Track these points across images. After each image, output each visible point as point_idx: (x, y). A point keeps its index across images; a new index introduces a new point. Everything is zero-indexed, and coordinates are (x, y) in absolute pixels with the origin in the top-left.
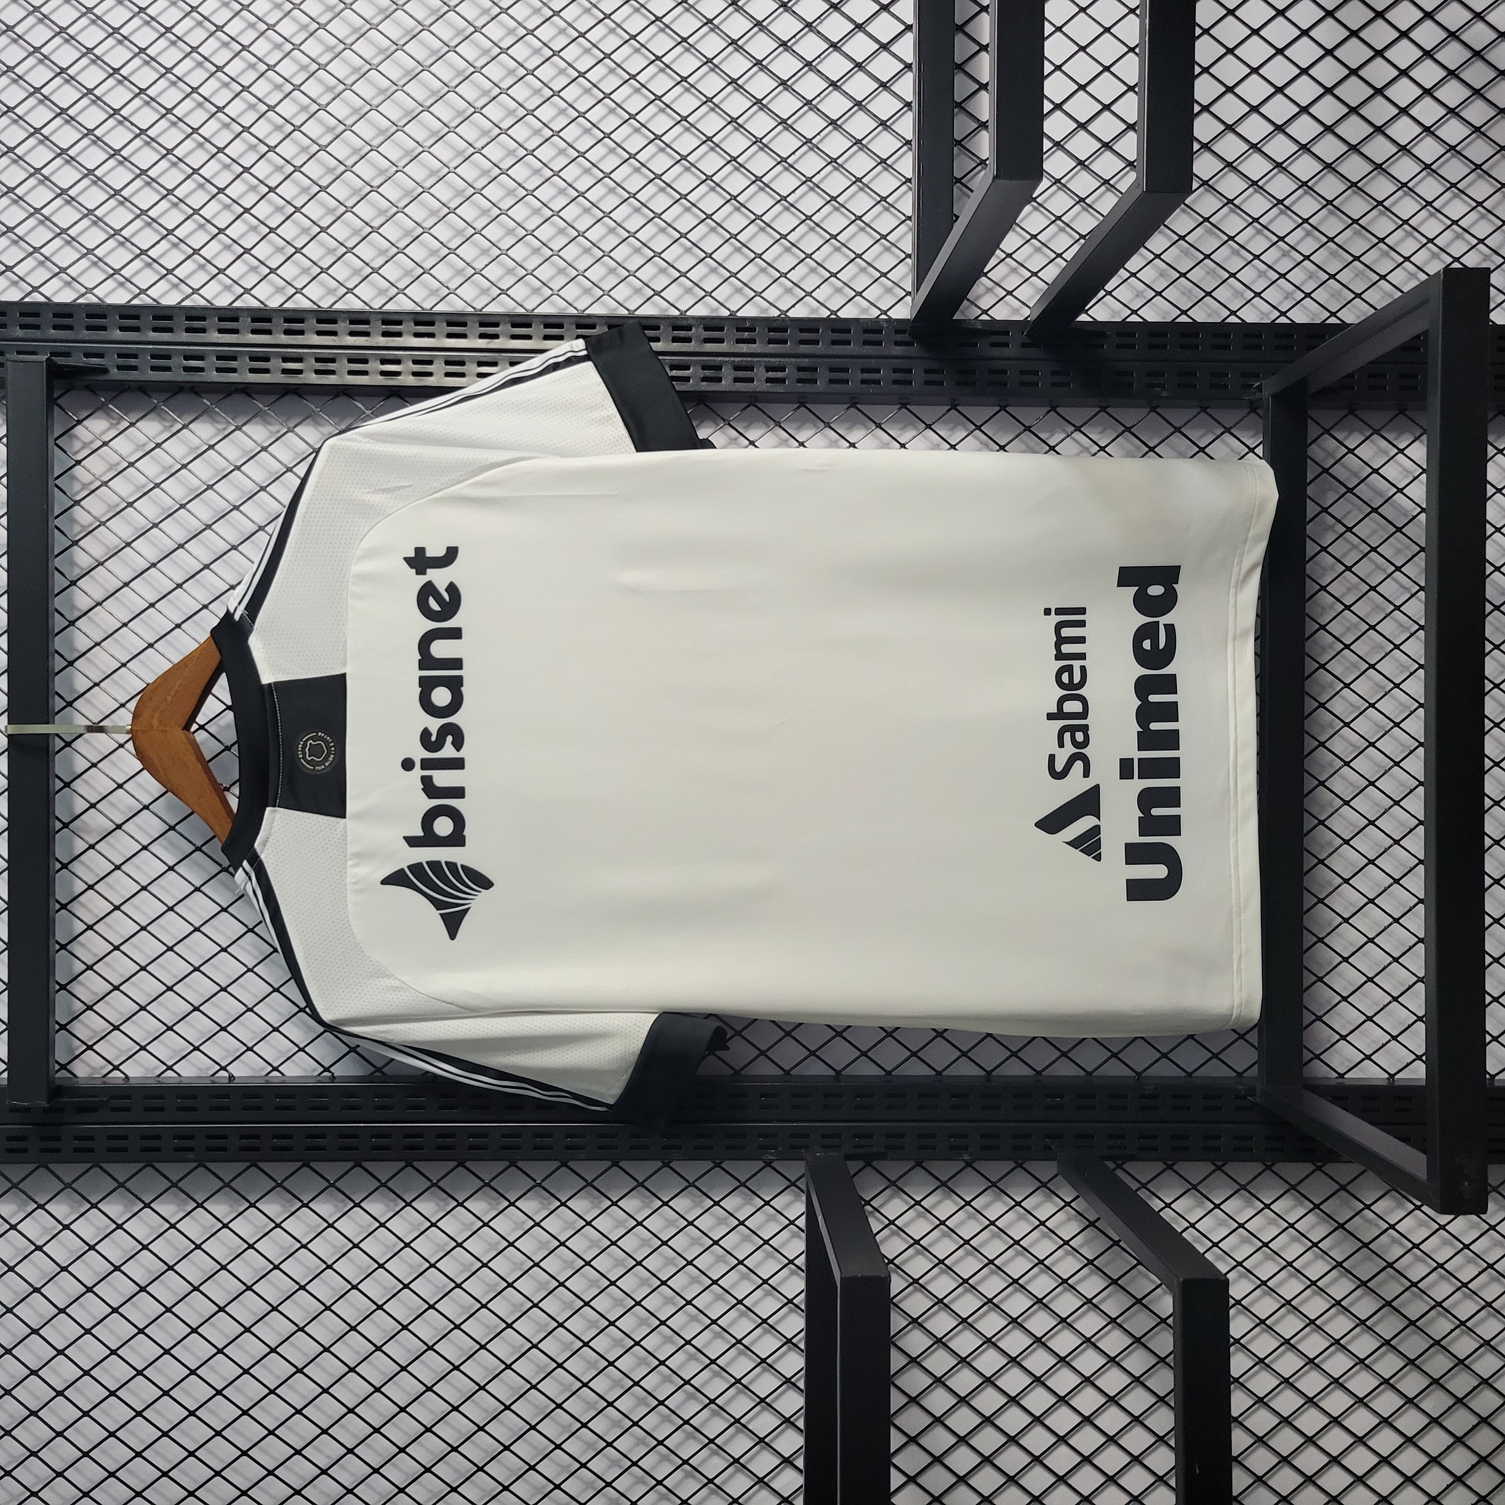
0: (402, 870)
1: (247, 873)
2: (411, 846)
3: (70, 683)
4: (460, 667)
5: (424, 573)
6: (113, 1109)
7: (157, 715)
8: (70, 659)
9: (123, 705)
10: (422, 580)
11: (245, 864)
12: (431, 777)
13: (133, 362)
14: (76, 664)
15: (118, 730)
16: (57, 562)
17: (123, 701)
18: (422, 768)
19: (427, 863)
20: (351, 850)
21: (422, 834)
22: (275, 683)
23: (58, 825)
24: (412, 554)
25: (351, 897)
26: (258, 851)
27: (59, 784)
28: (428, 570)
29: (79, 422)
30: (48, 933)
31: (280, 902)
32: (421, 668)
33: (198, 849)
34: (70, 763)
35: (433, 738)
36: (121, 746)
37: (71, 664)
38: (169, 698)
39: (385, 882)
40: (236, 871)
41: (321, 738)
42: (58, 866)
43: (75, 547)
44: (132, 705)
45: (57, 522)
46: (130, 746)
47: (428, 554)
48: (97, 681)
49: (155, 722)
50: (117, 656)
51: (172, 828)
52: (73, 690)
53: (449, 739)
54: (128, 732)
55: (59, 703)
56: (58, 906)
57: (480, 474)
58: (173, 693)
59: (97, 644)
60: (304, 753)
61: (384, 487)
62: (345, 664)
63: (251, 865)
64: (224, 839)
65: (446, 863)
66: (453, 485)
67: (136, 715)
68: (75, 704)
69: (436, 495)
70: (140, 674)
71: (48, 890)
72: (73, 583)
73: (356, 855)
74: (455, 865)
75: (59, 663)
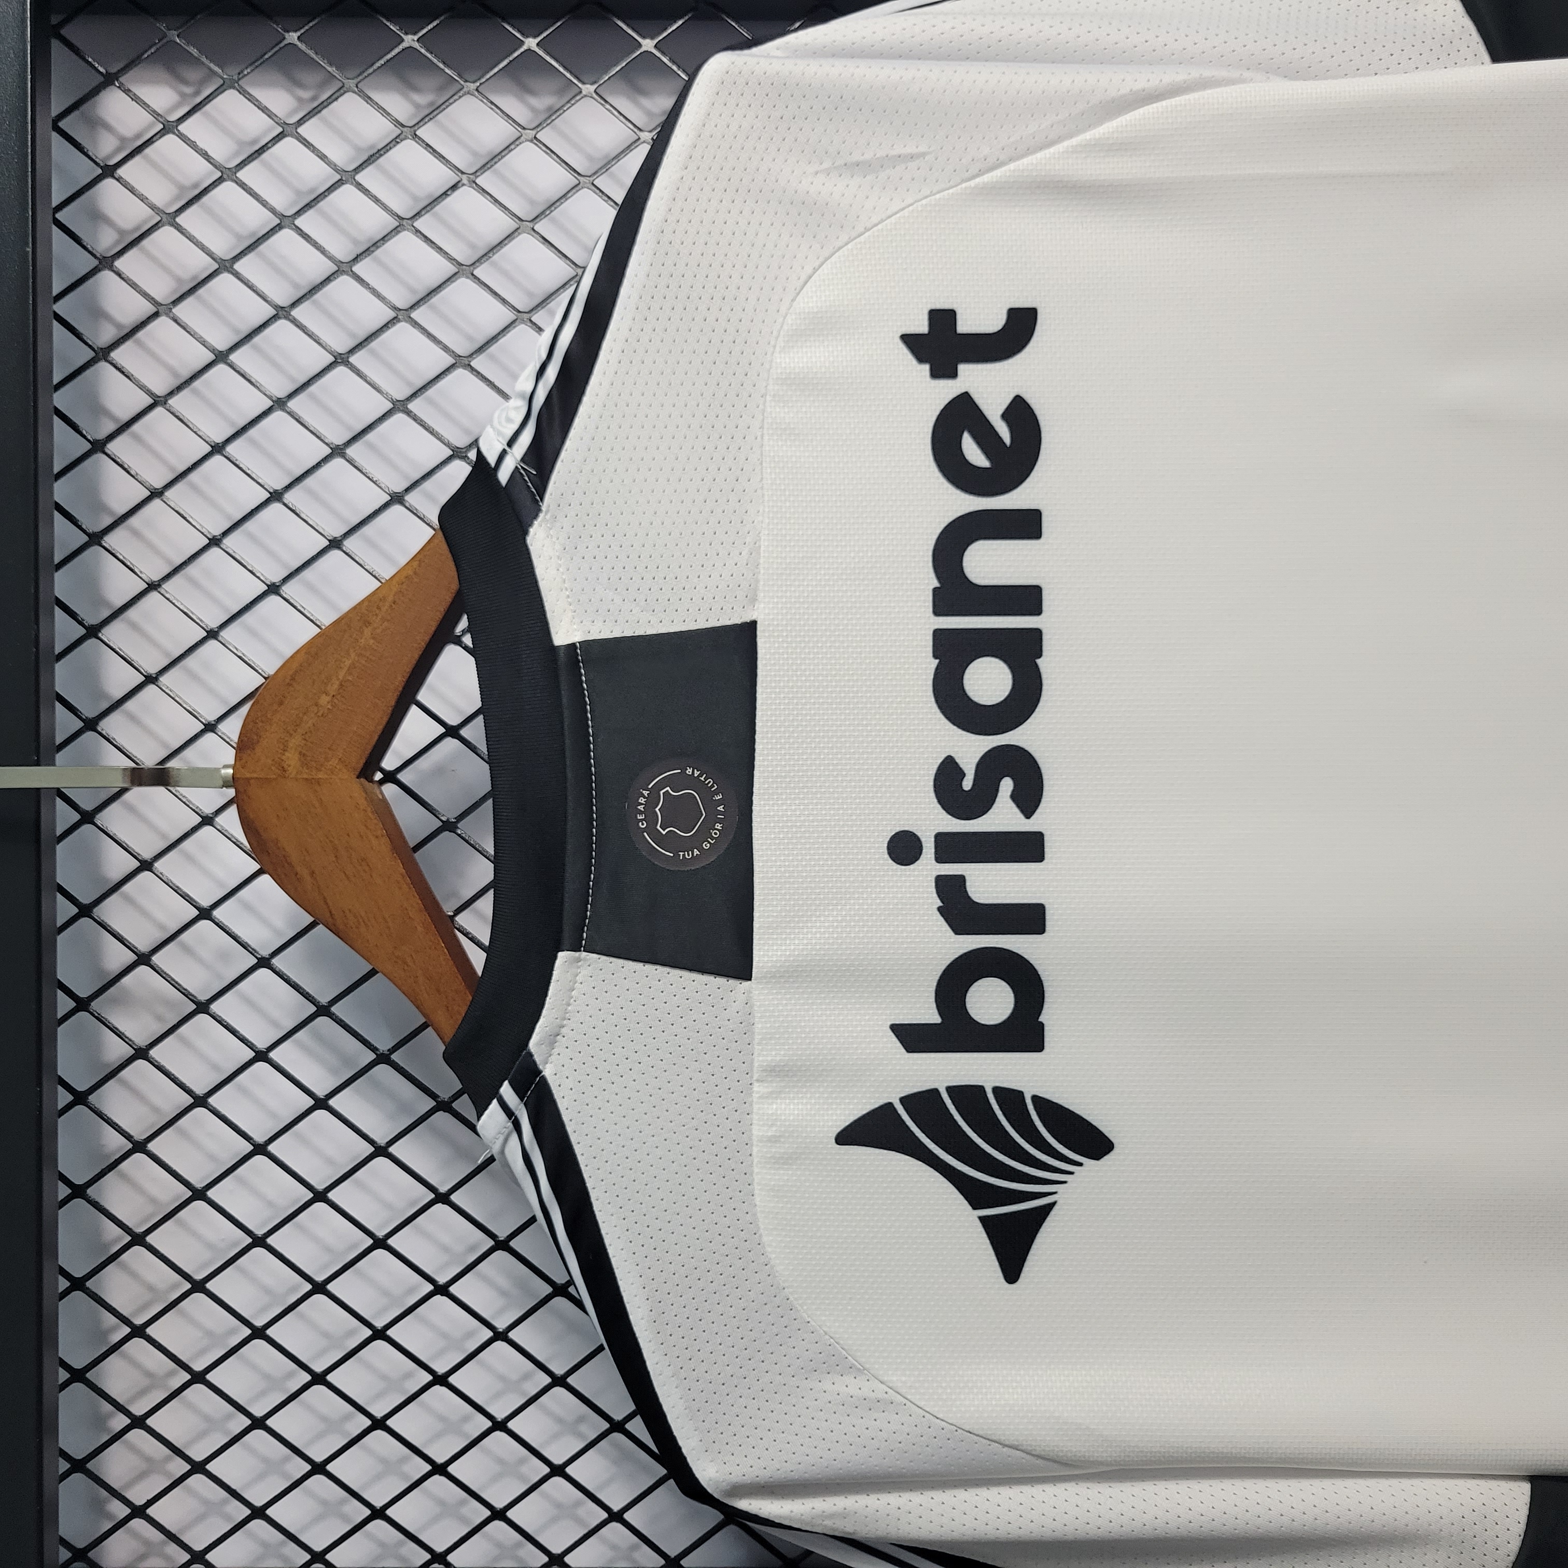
0: (888, 1108)
1: (509, 1113)
2: (910, 1048)
3: (91, 676)
4: (1036, 609)
5: (953, 375)
7: (295, 741)
8: (91, 620)
9: (210, 727)
10: (947, 390)
11: (506, 1090)
12: (961, 880)
14: (106, 633)
15: (203, 778)
16: (60, 399)
17: (213, 717)
18: (940, 858)
19: (950, 1089)
20: (763, 1057)
21: (936, 1019)
22: (586, 644)
23: (64, 1004)
24: (922, 327)
25: (762, 1176)
26: (537, 1058)
27: (65, 910)
28: (963, 368)
29: (110, 80)
30: (39, 1254)
31: (589, 1184)
32: (938, 611)
33: (383, 1058)
34: (92, 860)
35: (967, 784)
36: (207, 821)
37: (93, 632)
38: (324, 700)
39: (847, 1137)
40: (480, 1110)
41: (693, 783)
42: (64, 1098)
43: (103, 366)
44: (233, 727)
45: (59, 307)
46: (231, 820)
47: (963, 327)
48: (153, 670)
49: (292, 759)
50: (198, 613)
51: (323, 1010)
52: (100, 694)
53: (1007, 786)
54: (226, 785)
55: (65, 724)
56: (63, 1191)
57: (1100, 122)
58: (333, 687)
59: (153, 586)
60: (651, 818)
61: (857, 157)
62: (753, 600)
63: (520, 1092)
64: (449, 1032)
65: (996, 1090)
66: (1029, 151)
67: (243, 746)
68: (104, 725)
69: (986, 178)
70: (250, 656)
71: (39, 1149)
73: (775, 1071)
74: (1018, 1095)
75: (65, 630)
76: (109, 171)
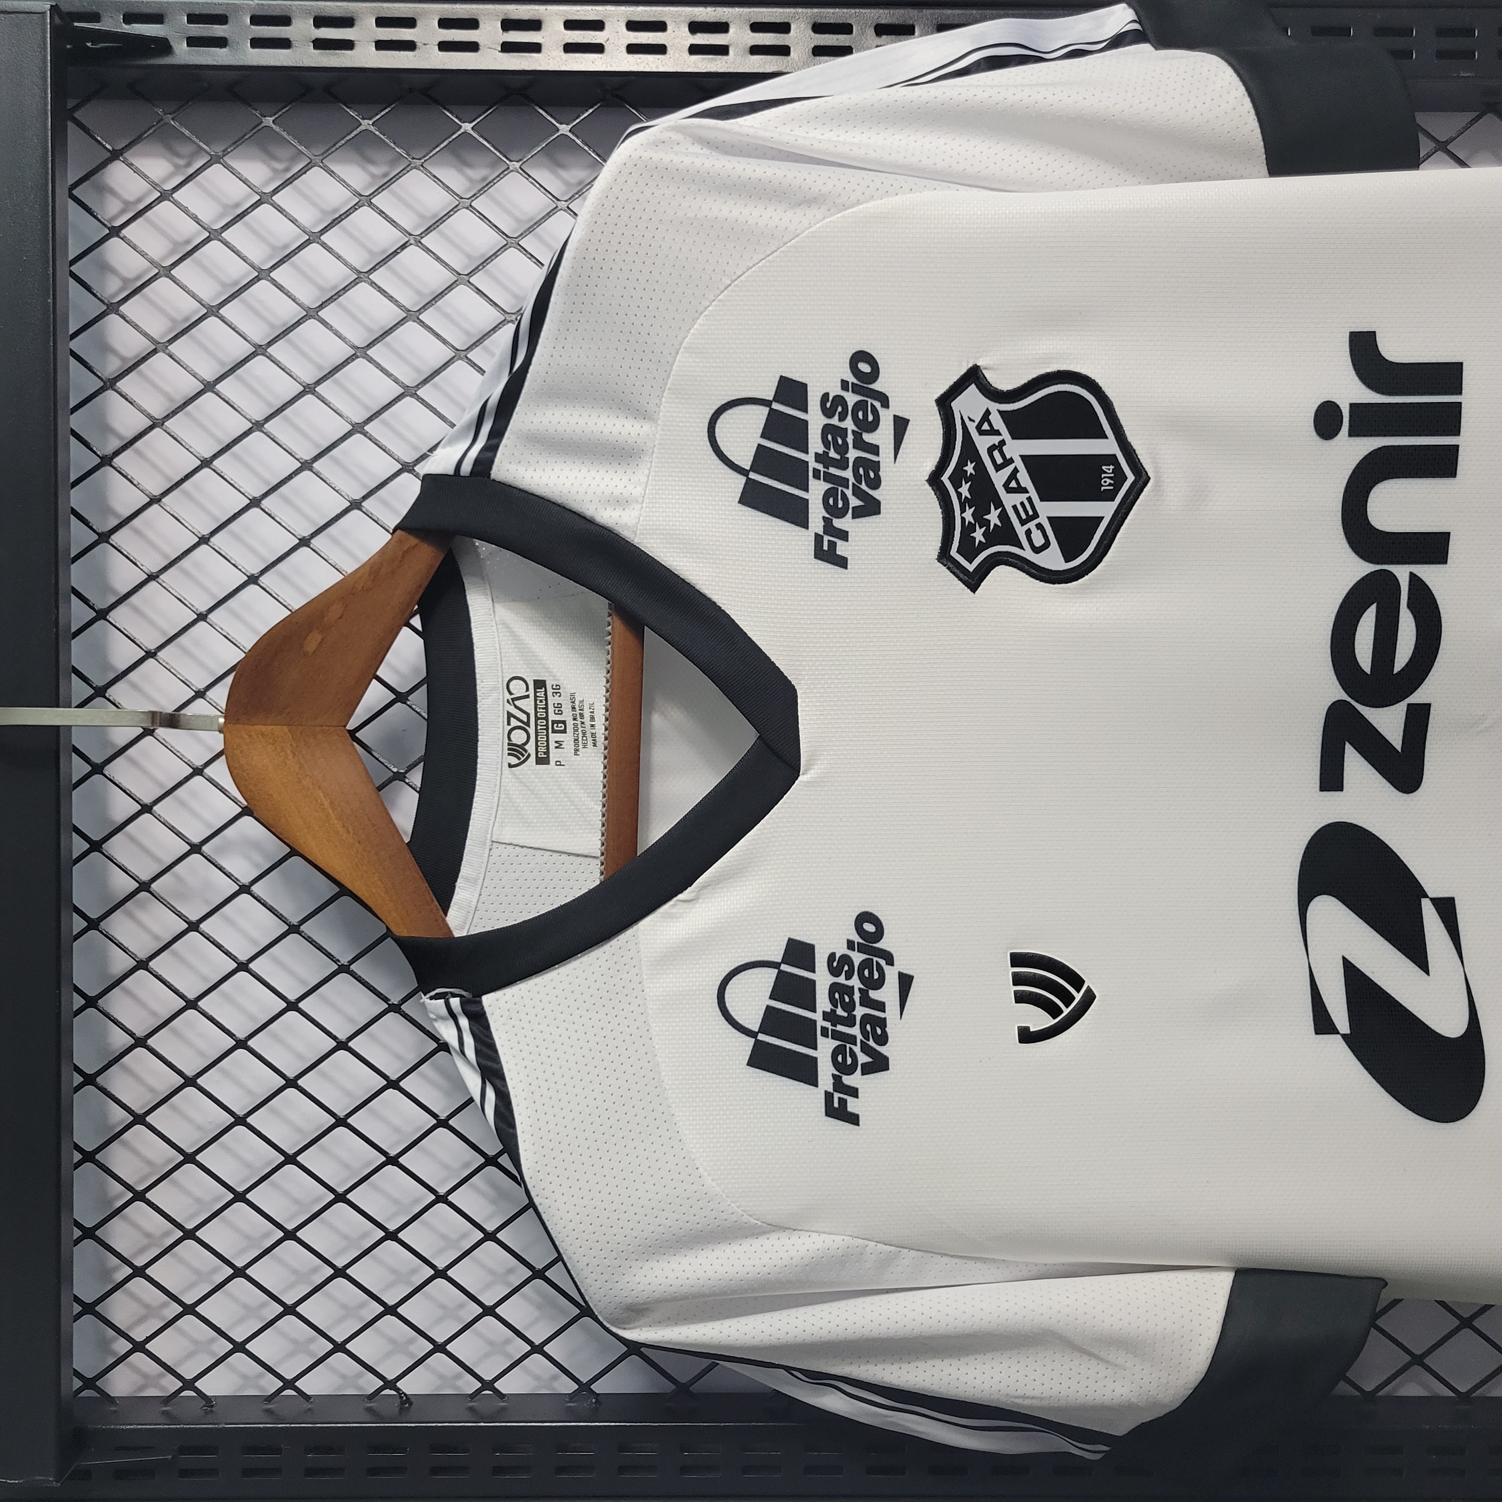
3: (100, 652)
6: (185, 1473)
9: (200, 694)
13: (218, 30)
14: (113, 616)
16: (76, 421)
17: (201, 686)
23: (78, 923)
27: (79, 846)
29: (115, 155)
33: (344, 969)
34: (101, 805)
36: (198, 771)
37: (102, 615)
43: (110, 394)
44: (219, 694)
45: (74, 345)
46: (219, 770)
48: (152, 647)
50: (190, 599)
51: (294, 929)
52: (106, 666)
55: (79, 691)
56: (78, 1079)
59: (152, 577)
68: (111, 692)
70: (233, 635)
72: (107, 461)
75: (79, 613)
76: (115, 232)
